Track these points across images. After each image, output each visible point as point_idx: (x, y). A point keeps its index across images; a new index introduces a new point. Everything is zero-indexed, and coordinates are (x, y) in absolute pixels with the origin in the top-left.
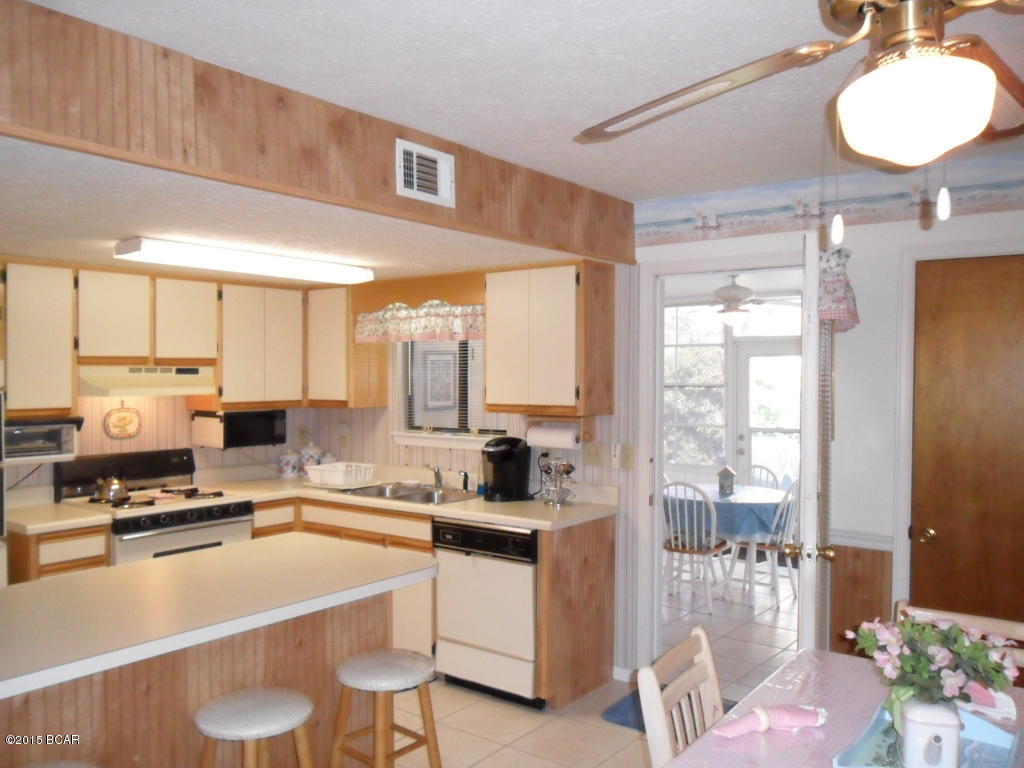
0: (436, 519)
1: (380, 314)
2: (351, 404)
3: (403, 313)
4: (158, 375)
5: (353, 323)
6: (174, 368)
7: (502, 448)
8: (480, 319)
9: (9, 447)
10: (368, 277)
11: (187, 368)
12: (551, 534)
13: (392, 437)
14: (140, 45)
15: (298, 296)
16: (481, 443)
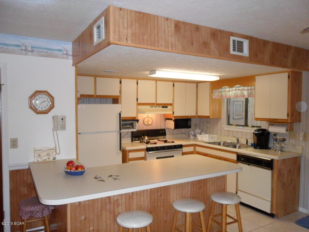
0: (238, 153)
1: (220, 90)
2: (211, 117)
4: (157, 108)
5: (211, 93)
6: (161, 106)
7: (260, 132)
8: (253, 91)
9: (123, 127)
10: (217, 79)
11: (165, 106)
12: (278, 161)
13: (223, 127)
14: (161, 18)
15: (195, 84)
16: (253, 130)
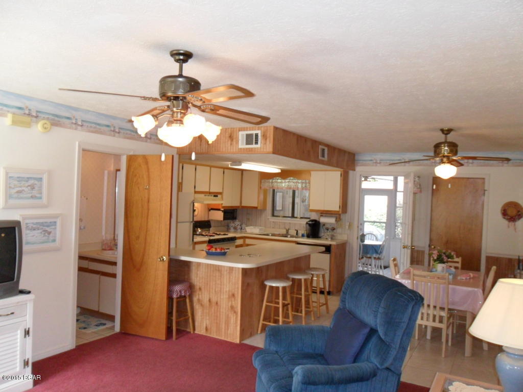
0: (298, 242)
1: (271, 181)
2: (259, 208)
3: (279, 181)
4: (210, 197)
5: (260, 183)
6: (213, 195)
7: (313, 223)
8: (308, 184)
11: (216, 195)
12: (334, 245)
13: (268, 219)
15: (240, 172)
16: (304, 221)
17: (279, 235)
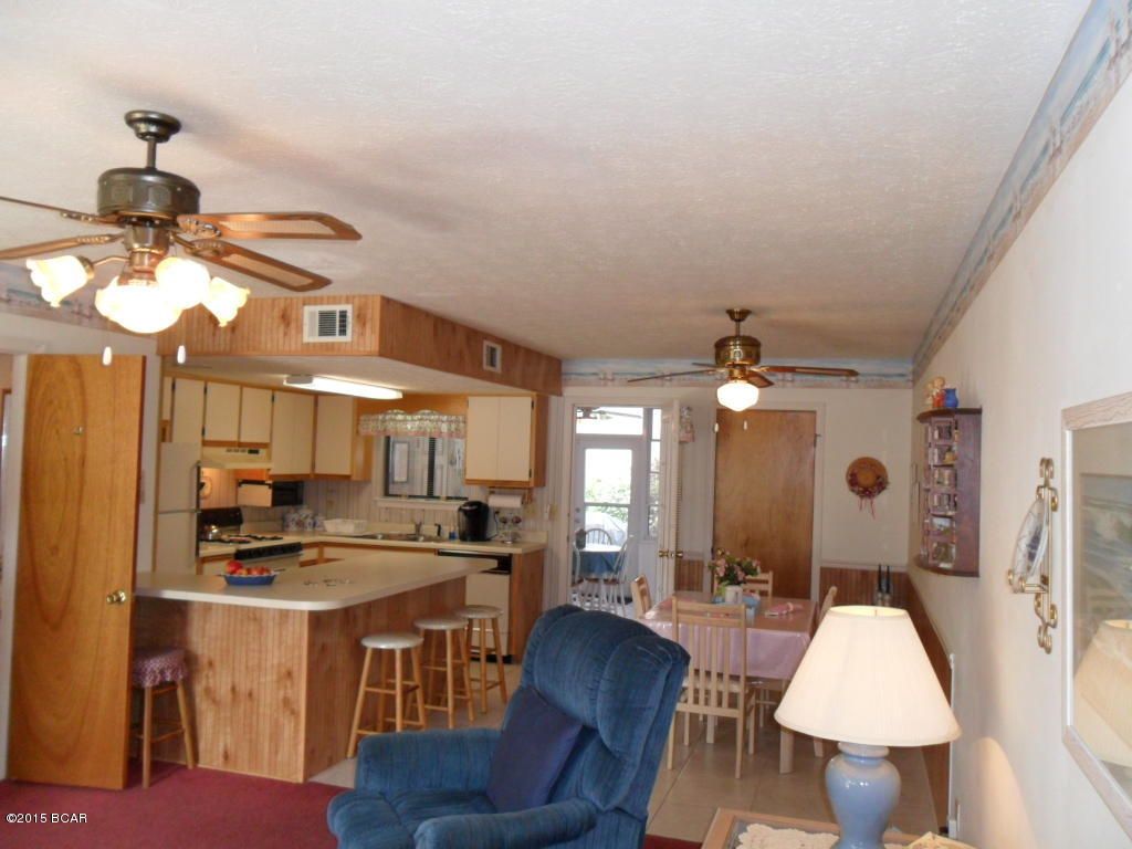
0: (440, 551)
1: (380, 417)
2: (354, 478)
3: (400, 417)
4: (240, 454)
5: (357, 422)
6: (247, 449)
7: (474, 507)
8: (462, 425)
10: (399, 396)
11: (254, 449)
12: (519, 555)
13: (375, 502)
15: (312, 398)
16: (455, 506)
17: (400, 537)
